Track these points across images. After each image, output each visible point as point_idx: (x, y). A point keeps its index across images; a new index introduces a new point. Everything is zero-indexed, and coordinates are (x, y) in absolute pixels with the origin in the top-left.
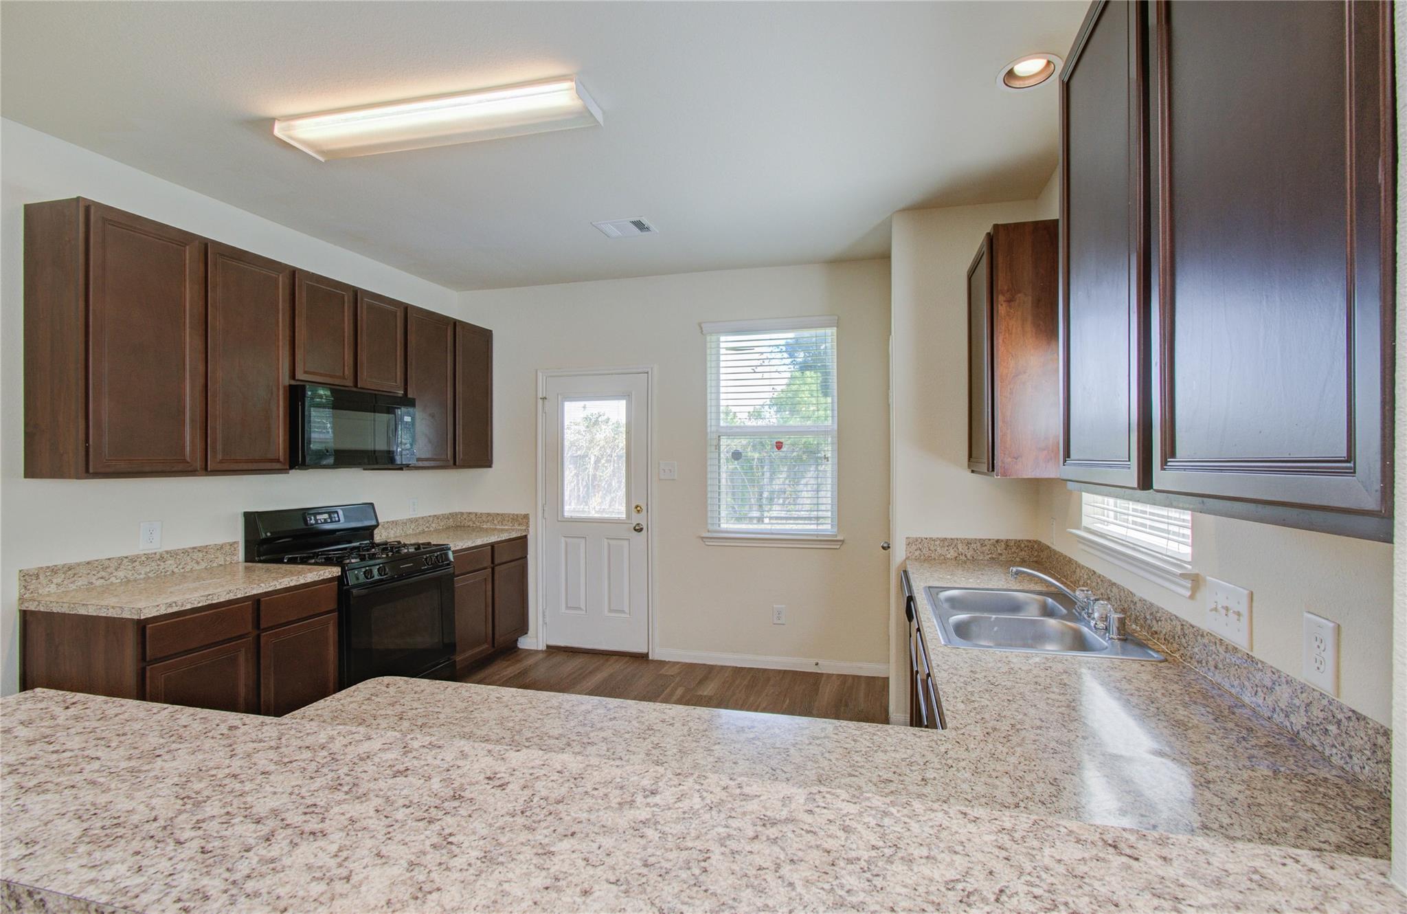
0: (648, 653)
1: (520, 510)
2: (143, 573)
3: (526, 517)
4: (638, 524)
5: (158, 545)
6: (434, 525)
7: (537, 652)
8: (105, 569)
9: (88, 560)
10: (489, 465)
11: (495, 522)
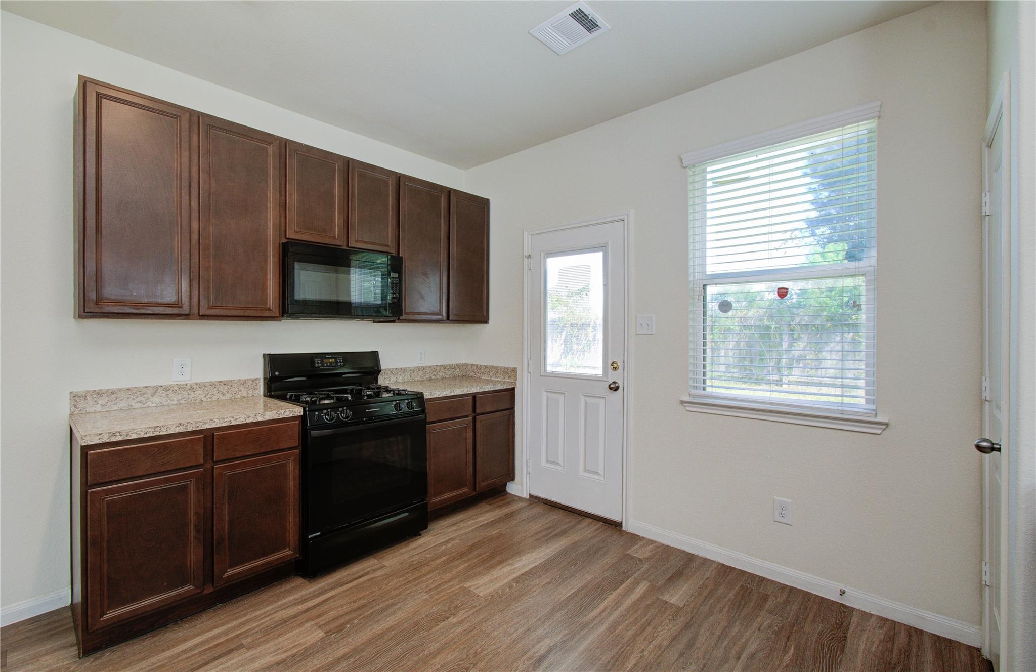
0: (622, 523)
1: (510, 365)
2: (175, 399)
3: (514, 370)
4: (614, 383)
5: (187, 378)
6: (440, 374)
7: (521, 499)
8: (142, 395)
9: (128, 387)
10: (485, 320)
11: (491, 374)
